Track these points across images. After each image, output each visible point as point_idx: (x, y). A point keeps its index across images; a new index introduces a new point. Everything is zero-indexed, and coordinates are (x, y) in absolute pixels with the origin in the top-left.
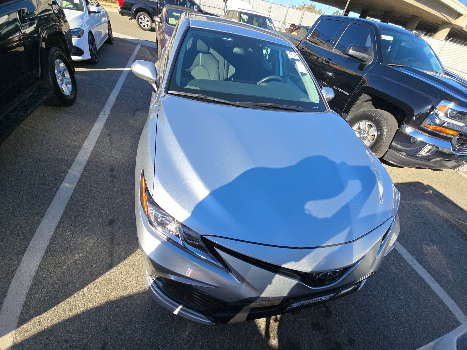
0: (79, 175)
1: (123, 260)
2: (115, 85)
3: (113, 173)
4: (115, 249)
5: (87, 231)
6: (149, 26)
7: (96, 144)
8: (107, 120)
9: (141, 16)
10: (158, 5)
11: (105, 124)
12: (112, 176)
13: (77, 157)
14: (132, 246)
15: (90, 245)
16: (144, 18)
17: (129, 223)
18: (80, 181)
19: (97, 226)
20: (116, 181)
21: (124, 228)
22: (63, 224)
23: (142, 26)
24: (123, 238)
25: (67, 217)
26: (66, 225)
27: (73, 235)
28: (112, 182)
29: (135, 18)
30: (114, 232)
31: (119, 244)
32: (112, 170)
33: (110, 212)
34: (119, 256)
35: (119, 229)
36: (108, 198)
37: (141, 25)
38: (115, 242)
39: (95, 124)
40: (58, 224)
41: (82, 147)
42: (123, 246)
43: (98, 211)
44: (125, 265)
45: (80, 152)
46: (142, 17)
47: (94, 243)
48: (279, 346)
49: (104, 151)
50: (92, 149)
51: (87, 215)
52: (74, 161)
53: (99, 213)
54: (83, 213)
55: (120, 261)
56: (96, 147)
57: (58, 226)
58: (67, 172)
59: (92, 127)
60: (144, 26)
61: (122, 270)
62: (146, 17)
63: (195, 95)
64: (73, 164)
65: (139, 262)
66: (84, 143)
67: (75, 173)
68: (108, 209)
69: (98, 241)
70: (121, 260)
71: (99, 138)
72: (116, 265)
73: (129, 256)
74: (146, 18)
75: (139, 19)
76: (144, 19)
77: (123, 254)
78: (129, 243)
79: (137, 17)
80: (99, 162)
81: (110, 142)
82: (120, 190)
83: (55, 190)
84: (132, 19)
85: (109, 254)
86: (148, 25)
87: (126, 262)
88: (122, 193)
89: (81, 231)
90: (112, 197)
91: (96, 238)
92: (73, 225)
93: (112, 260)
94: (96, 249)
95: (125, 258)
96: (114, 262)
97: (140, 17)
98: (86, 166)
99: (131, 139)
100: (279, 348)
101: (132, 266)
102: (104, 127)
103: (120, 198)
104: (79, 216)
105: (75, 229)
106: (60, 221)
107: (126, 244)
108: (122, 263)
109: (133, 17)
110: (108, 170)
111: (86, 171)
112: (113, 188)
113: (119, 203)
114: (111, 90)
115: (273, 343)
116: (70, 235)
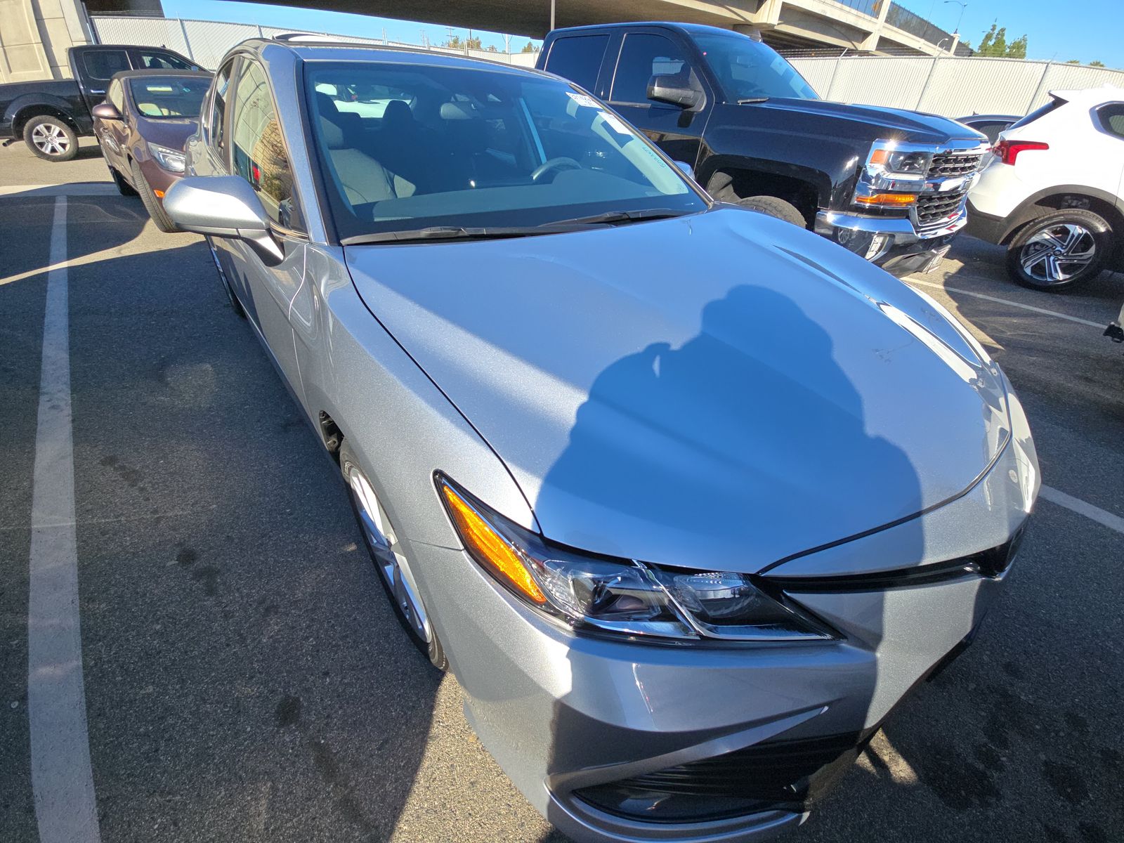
0: (73, 622)
1: (403, 805)
2: (43, 317)
3: (200, 564)
4: (356, 785)
5: (218, 783)
6: (68, 147)
7: (77, 502)
8: (73, 421)
9: (38, 128)
10: (82, 87)
11: (74, 434)
12: (198, 575)
13: (31, 568)
14: (401, 745)
15: (259, 824)
16: (48, 128)
17: (346, 684)
18: (88, 636)
19: (245, 751)
20: (224, 584)
21: (340, 708)
22: (115, 803)
23: (48, 151)
24: (358, 736)
25: (117, 775)
26: (131, 804)
27: (175, 824)
28: (211, 591)
29: (20, 137)
30: (318, 737)
31: (356, 764)
32: (187, 557)
33: (265, 684)
34: (383, 801)
35: (328, 716)
36: (228, 645)
37: (43, 150)
38: (341, 765)
39: (39, 446)
40: (99, 814)
41: (30, 531)
42: (375, 762)
43: (218, 702)
44: (418, 817)
45: (33, 551)
46: (41, 127)
47: (271, 807)
48: (916, 771)
49: (122, 514)
50: (74, 523)
51: (188, 734)
52: (29, 583)
53: (225, 706)
54: (167, 736)
55: (396, 811)
56: (82, 511)
57: (103, 818)
58: (24, 628)
59: (32, 459)
60: (53, 150)
61: (420, 837)
62: (53, 126)
63: (424, 233)
64: (31, 594)
65: (454, 779)
66: (33, 515)
67: (55, 621)
68: (251, 678)
69: (280, 793)
70: (396, 809)
71: (76, 482)
72: (391, 832)
73: (413, 782)
74: (53, 128)
75: (34, 137)
76: (47, 133)
77: (389, 787)
78: (386, 741)
79: (25, 133)
80: (122, 554)
81: (126, 479)
82: (254, 601)
83: (17, 703)
84: (11, 141)
85: (342, 813)
86: (63, 146)
87: (414, 804)
88: (267, 610)
89: (198, 795)
90: (240, 635)
91: (265, 788)
92: (155, 791)
93: (367, 827)
94: (289, 825)
95: (405, 793)
96: (377, 828)
97: (35, 131)
98: (80, 583)
99: (193, 447)
100: (920, 778)
101: (444, 805)
102: (76, 444)
103: (269, 625)
104: (157, 751)
105: (170, 801)
106: (101, 802)
107: (379, 749)
108: (405, 816)
109: (13, 137)
110: (173, 562)
111: (91, 600)
112: (227, 609)
113: (275, 642)
114: (38, 334)
115: (902, 774)
116: (164, 828)
